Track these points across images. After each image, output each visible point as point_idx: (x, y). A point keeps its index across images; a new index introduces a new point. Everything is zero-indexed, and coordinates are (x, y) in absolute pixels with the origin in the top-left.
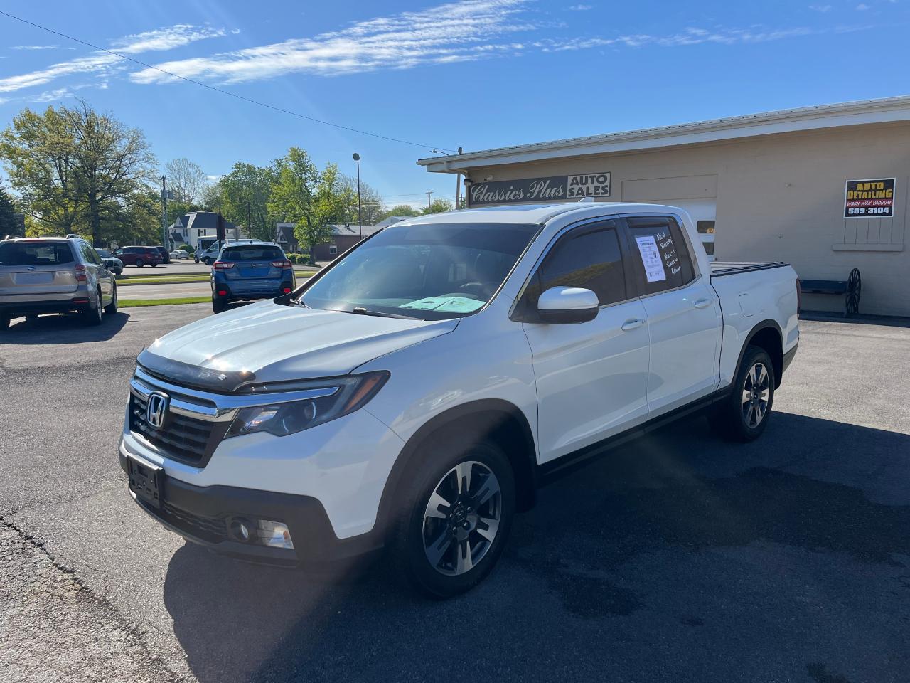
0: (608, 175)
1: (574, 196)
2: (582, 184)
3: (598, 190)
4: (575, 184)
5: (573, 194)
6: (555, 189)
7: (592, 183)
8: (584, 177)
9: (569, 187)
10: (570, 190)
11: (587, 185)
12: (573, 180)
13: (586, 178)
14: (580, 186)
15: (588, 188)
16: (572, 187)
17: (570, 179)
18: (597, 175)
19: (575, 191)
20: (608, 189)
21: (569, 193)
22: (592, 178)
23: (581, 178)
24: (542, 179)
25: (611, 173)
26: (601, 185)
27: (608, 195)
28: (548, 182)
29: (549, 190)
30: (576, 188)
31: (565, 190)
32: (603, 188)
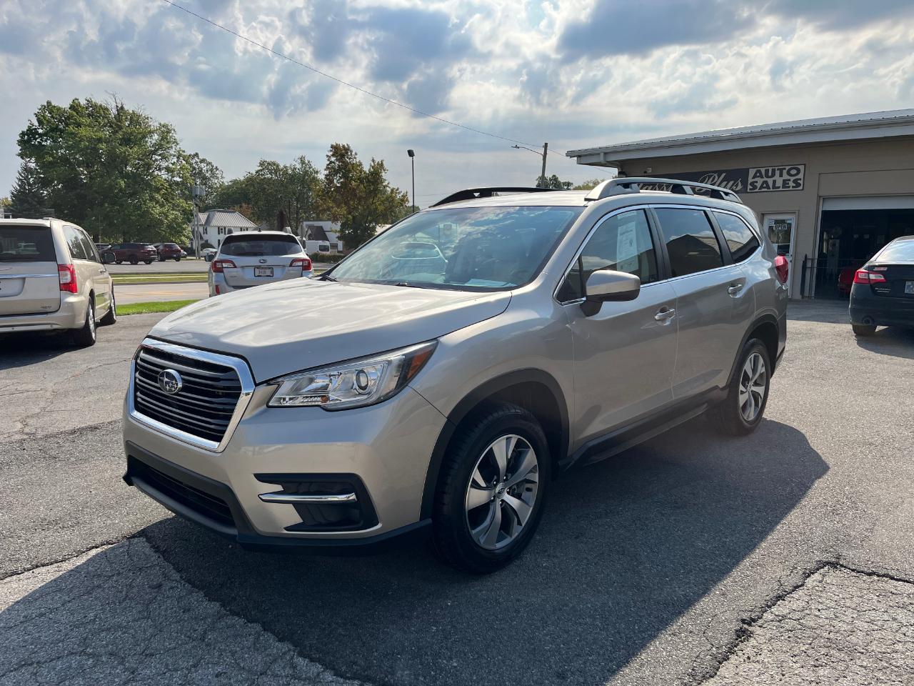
0: (802, 168)
1: (757, 190)
2: (767, 176)
3: (788, 184)
4: (758, 177)
5: (755, 187)
6: (731, 183)
7: (781, 175)
8: (770, 169)
9: (750, 180)
10: (752, 184)
11: (773, 178)
12: (756, 173)
13: (774, 171)
14: (765, 179)
15: (774, 182)
16: (754, 180)
17: (752, 172)
18: (787, 168)
19: (758, 185)
20: (801, 182)
21: (749, 187)
22: (781, 171)
23: (767, 171)
24: (715, 172)
25: (805, 165)
26: (792, 178)
27: (801, 188)
28: (724, 175)
29: (725, 183)
30: (760, 181)
31: (745, 184)
32: (795, 181)
